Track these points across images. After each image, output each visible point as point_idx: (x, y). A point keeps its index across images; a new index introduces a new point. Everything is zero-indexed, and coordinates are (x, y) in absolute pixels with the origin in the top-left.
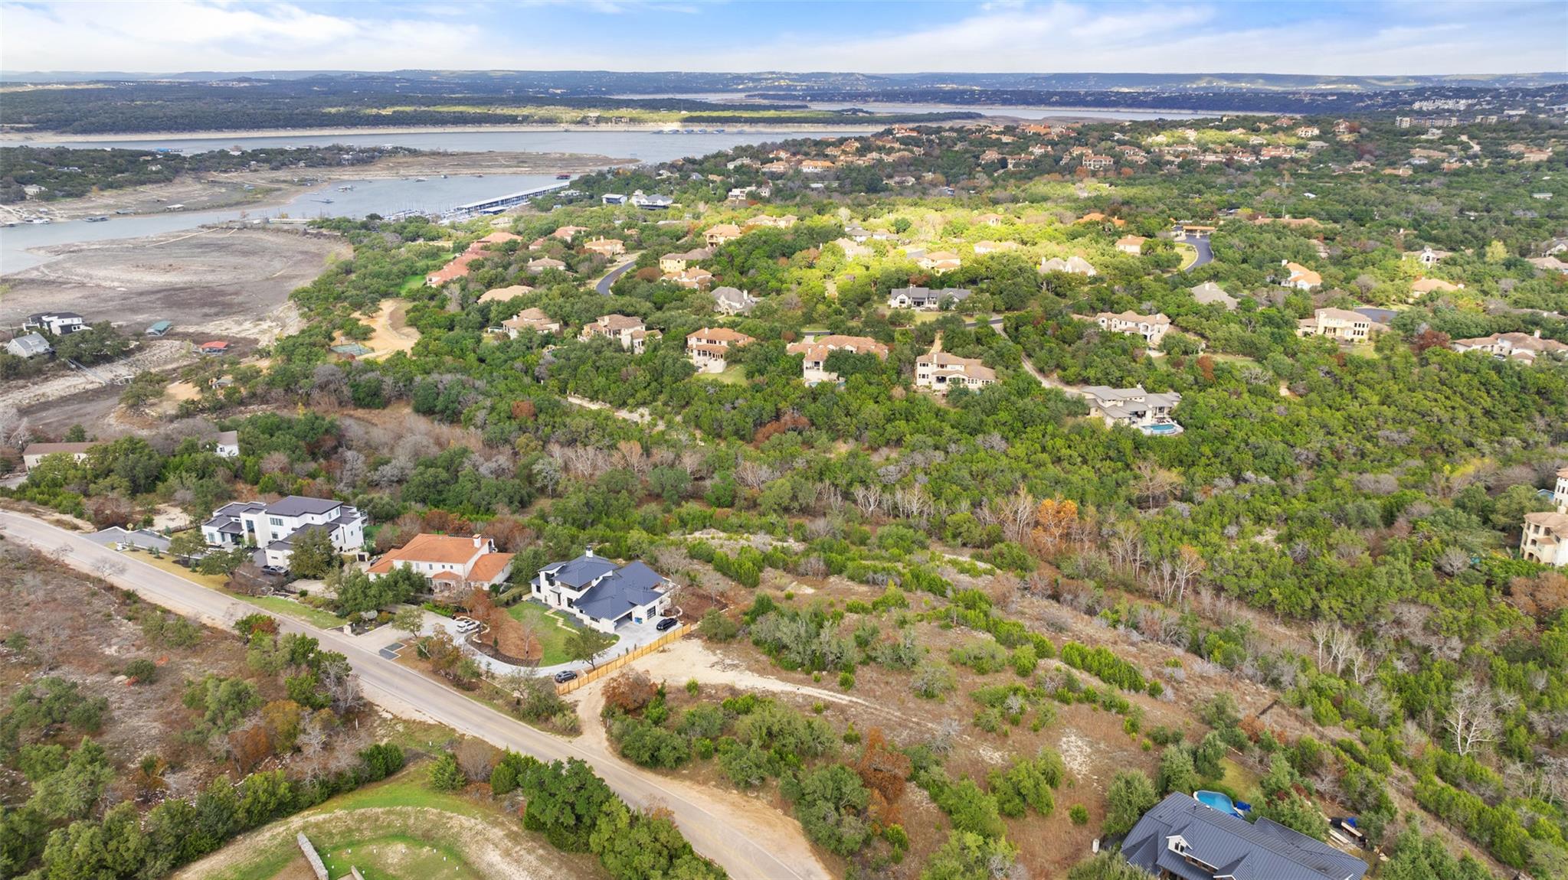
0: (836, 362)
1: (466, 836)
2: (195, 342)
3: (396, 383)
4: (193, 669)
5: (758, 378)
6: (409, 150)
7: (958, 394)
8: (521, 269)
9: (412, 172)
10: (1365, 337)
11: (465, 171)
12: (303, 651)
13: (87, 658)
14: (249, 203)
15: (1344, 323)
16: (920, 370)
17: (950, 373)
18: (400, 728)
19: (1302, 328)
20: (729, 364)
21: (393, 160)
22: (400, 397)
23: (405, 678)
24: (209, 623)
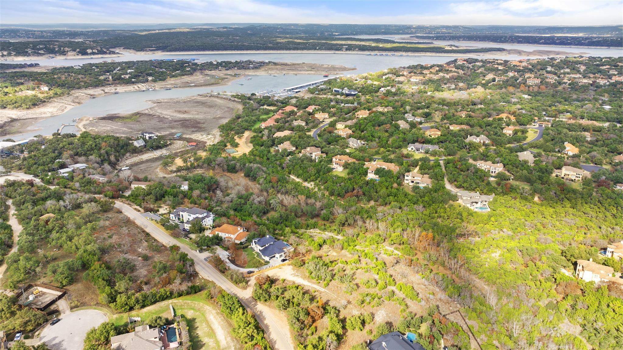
0: (378, 172)
1: (207, 311)
2: (188, 142)
3: (240, 165)
4: (158, 258)
5: (350, 176)
6: (274, 63)
7: (416, 188)
8: (290, 125)
9: (273, 72)
10: (580, 179)
11: (291, 72)
12: (184, 257)
13: (134, 252)
14: (216, 84)
15: (572, 173)
16: (406, 178)
17: (415, 180)
18: (203, 281)
19: (556, 172)
20: (344, 169)
21: (268, 67)
22: (241, 170)
23: (208, 267)
24: (165, 245)
